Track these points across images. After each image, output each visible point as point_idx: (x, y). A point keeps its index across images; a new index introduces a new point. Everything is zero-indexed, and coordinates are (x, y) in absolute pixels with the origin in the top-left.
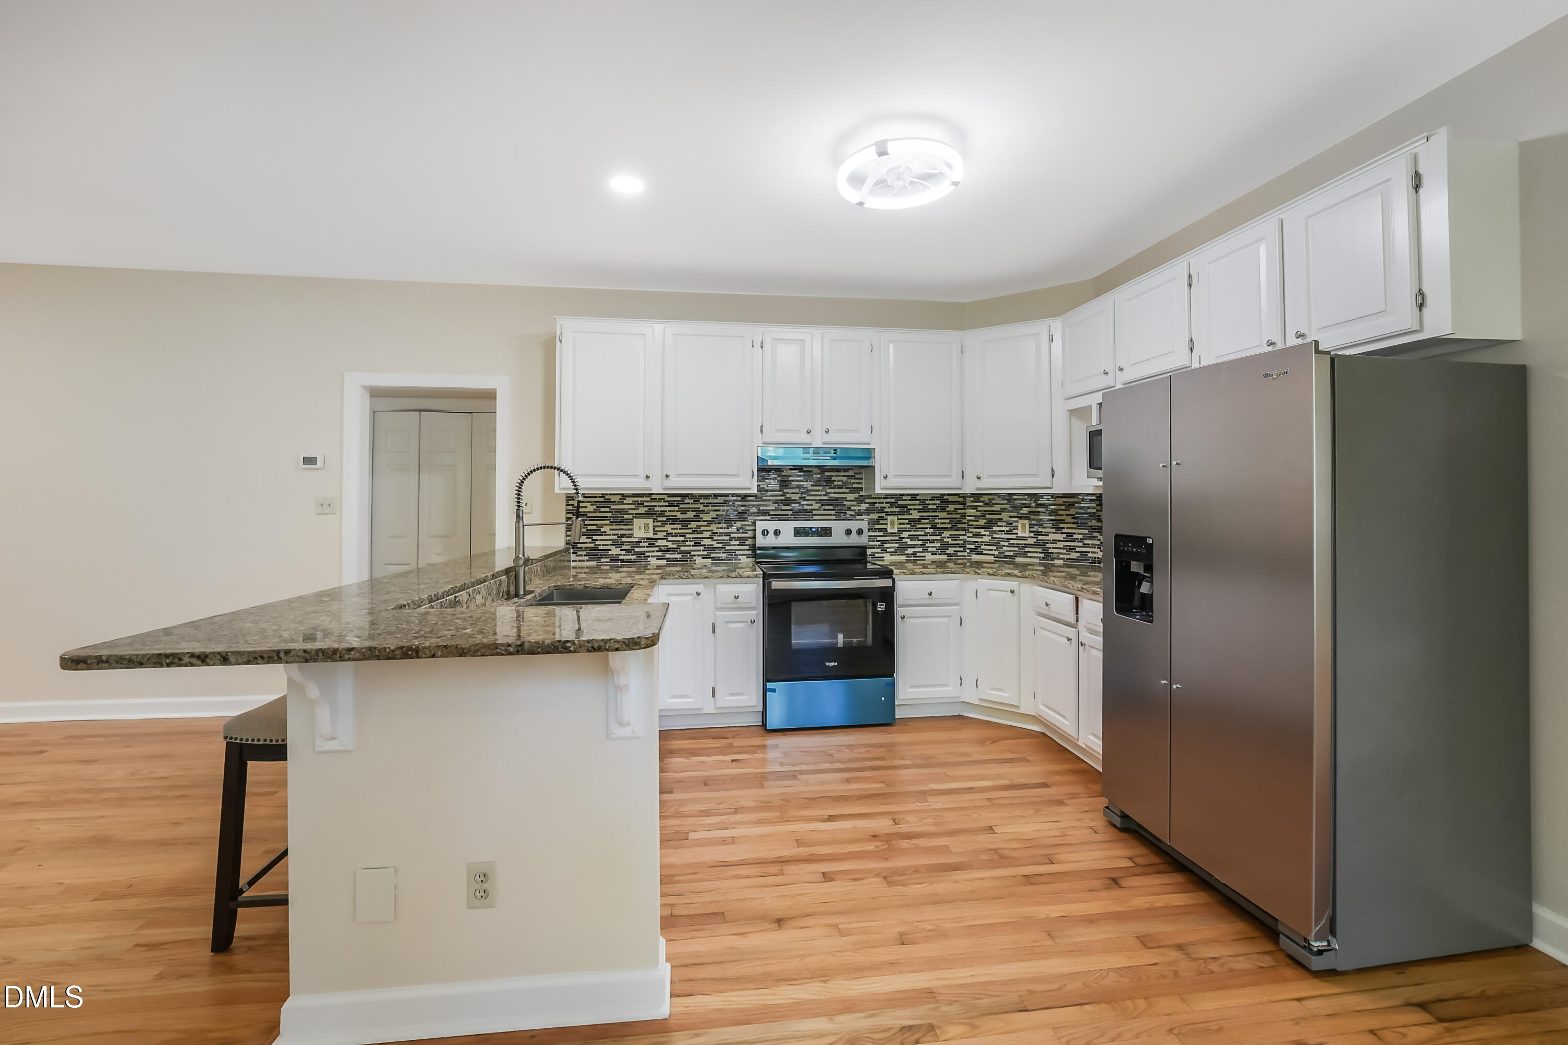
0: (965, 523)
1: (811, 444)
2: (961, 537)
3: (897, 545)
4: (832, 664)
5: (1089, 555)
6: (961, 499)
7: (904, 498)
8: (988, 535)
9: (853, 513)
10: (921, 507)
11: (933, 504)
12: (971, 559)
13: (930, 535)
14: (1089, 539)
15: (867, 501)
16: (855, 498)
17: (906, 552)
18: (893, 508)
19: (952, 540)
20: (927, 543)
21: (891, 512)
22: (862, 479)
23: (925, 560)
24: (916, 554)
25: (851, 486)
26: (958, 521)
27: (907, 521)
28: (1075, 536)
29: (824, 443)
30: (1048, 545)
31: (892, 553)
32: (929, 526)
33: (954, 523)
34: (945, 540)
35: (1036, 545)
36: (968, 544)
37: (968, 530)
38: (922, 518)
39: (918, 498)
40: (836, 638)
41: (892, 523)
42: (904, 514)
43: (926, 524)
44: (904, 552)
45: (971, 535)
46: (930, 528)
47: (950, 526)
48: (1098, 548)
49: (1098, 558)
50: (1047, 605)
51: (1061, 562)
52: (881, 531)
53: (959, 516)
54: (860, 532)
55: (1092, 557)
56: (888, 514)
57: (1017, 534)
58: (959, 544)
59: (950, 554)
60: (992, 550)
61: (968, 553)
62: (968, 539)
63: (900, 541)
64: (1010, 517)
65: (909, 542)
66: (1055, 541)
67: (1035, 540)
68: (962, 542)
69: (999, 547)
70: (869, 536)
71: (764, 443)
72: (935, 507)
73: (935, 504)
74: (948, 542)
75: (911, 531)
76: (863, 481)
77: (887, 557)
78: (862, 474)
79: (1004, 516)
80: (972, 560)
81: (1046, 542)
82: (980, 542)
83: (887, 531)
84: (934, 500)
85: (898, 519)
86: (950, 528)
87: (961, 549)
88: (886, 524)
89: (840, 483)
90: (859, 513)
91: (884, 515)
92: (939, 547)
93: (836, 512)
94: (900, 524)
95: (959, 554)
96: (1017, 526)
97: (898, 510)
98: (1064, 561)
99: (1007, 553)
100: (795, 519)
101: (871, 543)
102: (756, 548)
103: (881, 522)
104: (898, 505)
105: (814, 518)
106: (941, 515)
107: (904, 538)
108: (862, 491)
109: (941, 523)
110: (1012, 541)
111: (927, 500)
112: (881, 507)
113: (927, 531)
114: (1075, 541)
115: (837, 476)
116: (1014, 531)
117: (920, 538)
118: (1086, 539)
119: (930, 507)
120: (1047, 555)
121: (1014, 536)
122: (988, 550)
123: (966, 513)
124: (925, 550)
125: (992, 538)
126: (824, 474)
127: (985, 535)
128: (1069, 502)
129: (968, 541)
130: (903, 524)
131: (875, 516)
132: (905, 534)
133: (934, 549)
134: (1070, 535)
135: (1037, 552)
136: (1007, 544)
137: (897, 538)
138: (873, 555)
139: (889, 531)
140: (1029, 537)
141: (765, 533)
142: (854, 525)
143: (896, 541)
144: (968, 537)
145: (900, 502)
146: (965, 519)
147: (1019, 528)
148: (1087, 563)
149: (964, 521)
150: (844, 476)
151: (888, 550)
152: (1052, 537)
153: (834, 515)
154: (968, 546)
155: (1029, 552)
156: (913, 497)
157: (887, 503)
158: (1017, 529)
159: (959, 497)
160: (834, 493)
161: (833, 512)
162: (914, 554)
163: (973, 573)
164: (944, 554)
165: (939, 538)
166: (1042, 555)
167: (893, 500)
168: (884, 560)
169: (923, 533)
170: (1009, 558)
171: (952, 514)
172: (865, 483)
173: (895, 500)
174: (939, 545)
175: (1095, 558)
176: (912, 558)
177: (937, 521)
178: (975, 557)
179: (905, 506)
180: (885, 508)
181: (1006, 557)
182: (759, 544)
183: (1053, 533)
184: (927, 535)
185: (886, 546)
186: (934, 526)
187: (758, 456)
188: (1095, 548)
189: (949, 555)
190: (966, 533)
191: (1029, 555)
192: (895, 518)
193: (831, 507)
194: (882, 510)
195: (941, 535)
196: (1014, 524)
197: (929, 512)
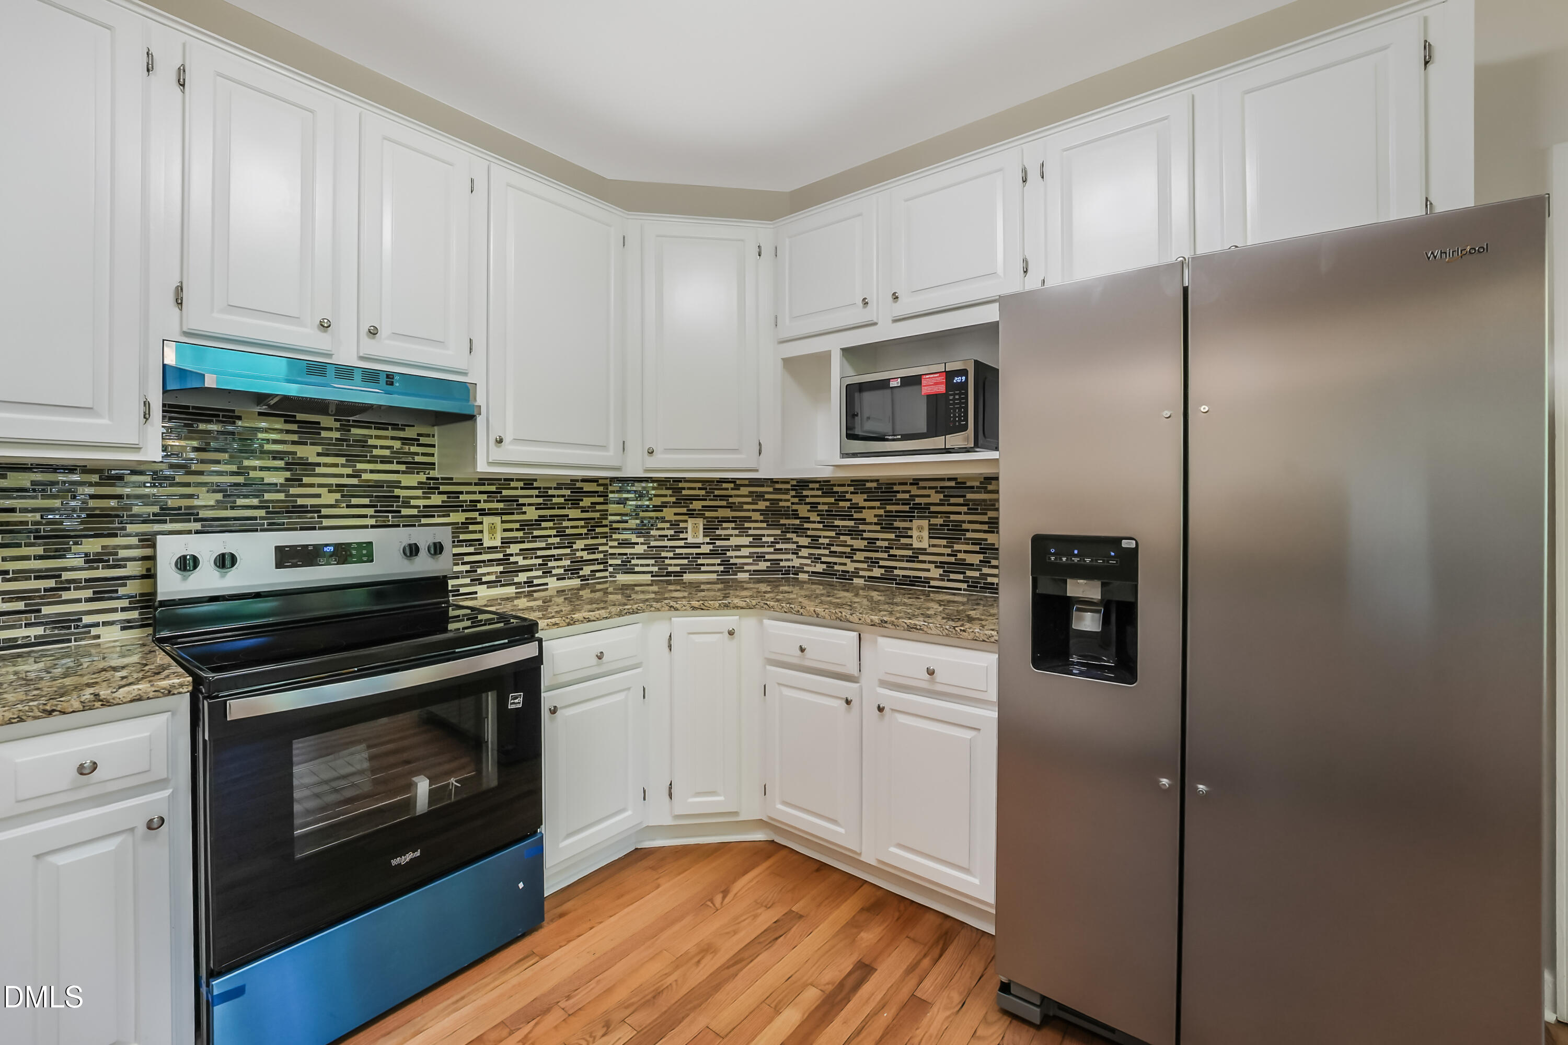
0: (606, 526)
1: (330, 356)
2: (601, 548)
3: (501, 568)
4: (409, 856)
5: (782, 564)
6: (601, 489)
7: (513, 484)
8: (642, 544)
9: (414, 512)
10: (540, 500)
11: (558, 496)
12: (615, 581)
13: (555, 548)
14: (782, 543)
15: (442, 488)
16: (420, 483)
17: (516, 580)
18: (493, 501)
19: (588, 554)
20: (551, 560)
21: (489, 509)
22: (434, 446)
23: (547, 589)
24: (532, 582)
25: (410, 460)
26: (597, 522)
27: (517, 526)
28: (764, 539)
29: (362, 358)
30: (729, 554)
31: (490, 584)
32: (554, 532)
33: (591, 526)
34: (579, 554)
35: (713, 554)
36: (610, 559)
37: (611, 536)
38: (543, 519)
39: (535, 484)
40: (411, 786)
41: (492, 529)
42: (513, 514)
43: (548, 529)
44: (513, 580)
45: (616, 544)
46: (555, 536)
47: (585, 531)
48: (793, 553)
49: (793, 567)
50: (802, 650)
51: (746, 575)
52: (470, 545)
53: (597, 515)
54: (437, 549)
55: (785, 567)
56: (483, 513)
57: (686, 539)
58: (597, 560)
59: (584, 576)
60: (648, 565)
61: (610, 573)
62: (611, 551)
63: (505, 560)
64: (675, 514)
65: (521, 562)
66: (738, 548)
67: (711, 547)
68: (601, 556)
69: (659, 559)
70: (454, 555)
71: (186, 334)
72: (562, 500)
73: (563, 496)
74: (582, 557)
75: (524, 542)
76: (435, 451)
77: (483, 592)
78: (433, 436)
79: (668, 513)
80: (618, 583)
81: (726, 549)
82: (630, 554)
83: (482, 544)
84: (561, 489)
85: (503, 522)
86: (586, 534)
87: (601, 567)
88: (481, 532)
89: (387, 452)
90: (428, 510)
91: (476, 514)
92: (568, 566)
93: (376, 511)
94: (505, 530)
95: (598, 575)
96: (686, 528)
97: (501, 505)
98: (750, 575)
99: (670, 569)
100: (273, 527)
101: (456, 569)
102: (157, 604)
103: (471, 528)
104: (501, 497)
105: (324, 524)
106: (574, 513)
107: (512, 555)
108: (434, 469)
109: (572, 527)
110: (678, 551)
111: (550, 488)
112: (471, 501)
113: (550, 540)
114: (764, 546)
115: (377, 437)
116: (682, 536)
117: (539, 553)
118: (778, 543)
119: (555, 500)
120: (729, 568)
121: (682, 543)
122: (642, 565)
123: (607, 510)
124: (548, 573)
125: (648, 547)
126: (349, 431)
127: (637, 544)
128: (757, 492)
129: (611, 554)
130: (511, 530)
131: (458, 517)
132: (514, 549)
133: (561, 571)
134: (758, 538)
135: (714, 565)
136: (671, 554)
137: (500, 556)
138: (456, 592)
139: (487, 543)
140: (703, 544)
141: (187, 564)
142: (423, 536)
143: (498, 562)
144: (610, 547)
145: (505, 492)
146: (607, 519)
147: (689, 530)
148: (779, 574)
149: (605, 522)
150: (393, 438)
151: (484, 579)
152: (734, 541)
153: (372, 517)
154: (610, 562)
155: (703, 565)
156: (529, 483)
157: (481, 493)
158: (687, 532)
159: (598, 485)
160: (372, 471)
161: (370, 511)
162: (529, 583)
163: (667, 608)
164: (576, 578)
165: (568, 551)
166: (721, 568)
167: (493, 488)
168: (476, 598)
169: (543, 545)
170: (674, 576)
171: (588, 511)
172: (439, 456)
173: (497, 488)
174: (568, 562)
175: (789, 567)
176: (527, 589)
177: (565, 524)
178: (622, 578)
179: (513, 499)
180: (479, 501)
181: (669, 574)
182: (163, 593)
183: (736, 536)
184: (550, 548)
185: (480, 571)
186: (561, 533)
187: (164, 366)
188: (789, 553)
189: (584, 578)
190: (607, 541)
191: (703, 569)
192: (497, 520)
193: (366, 501)
194: (473, 506)
195: (572, 547)
196: (682, 525)
197: (554, 508)
